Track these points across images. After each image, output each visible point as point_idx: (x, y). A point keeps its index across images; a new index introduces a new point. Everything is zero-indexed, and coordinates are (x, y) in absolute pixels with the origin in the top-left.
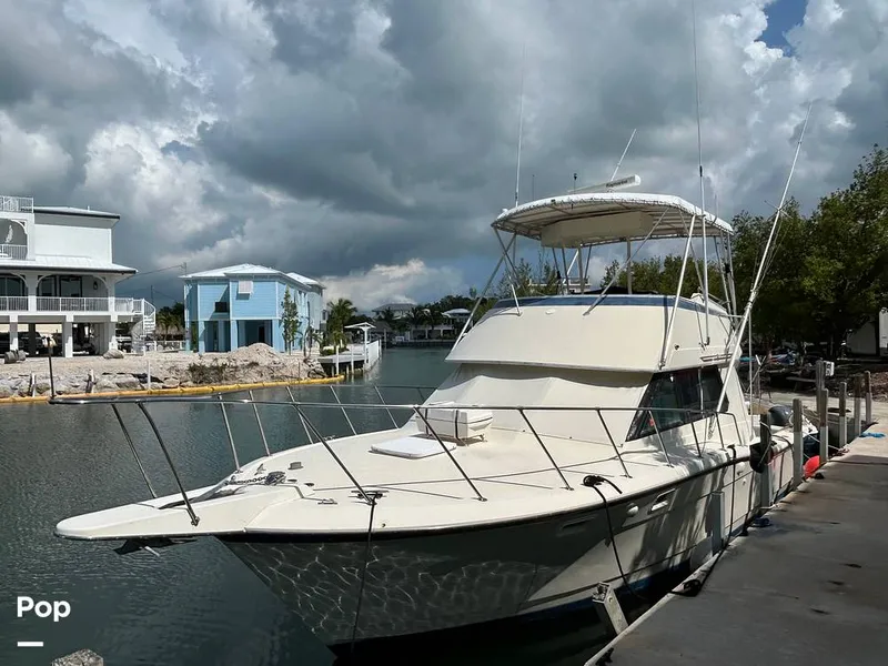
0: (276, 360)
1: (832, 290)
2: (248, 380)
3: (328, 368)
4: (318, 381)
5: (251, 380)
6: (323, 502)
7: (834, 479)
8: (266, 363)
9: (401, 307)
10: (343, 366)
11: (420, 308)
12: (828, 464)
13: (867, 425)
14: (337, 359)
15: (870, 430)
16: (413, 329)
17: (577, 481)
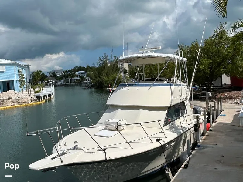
0: (19, 96)
1: (209, 69)
2: (9, 105)
3: (38, 98)
4: (35, 103)
5: (10, 104)
6: (92, 153)
7: (215, 131)
8: (15, 98)
9: (59, 71)
10: (44, 97)
11: (66, 71)
12: (212, 126)
13: (221, 112)
14: (41, 94)
15: (222, 113)
16: (64, 79)
17: (154, 140)
